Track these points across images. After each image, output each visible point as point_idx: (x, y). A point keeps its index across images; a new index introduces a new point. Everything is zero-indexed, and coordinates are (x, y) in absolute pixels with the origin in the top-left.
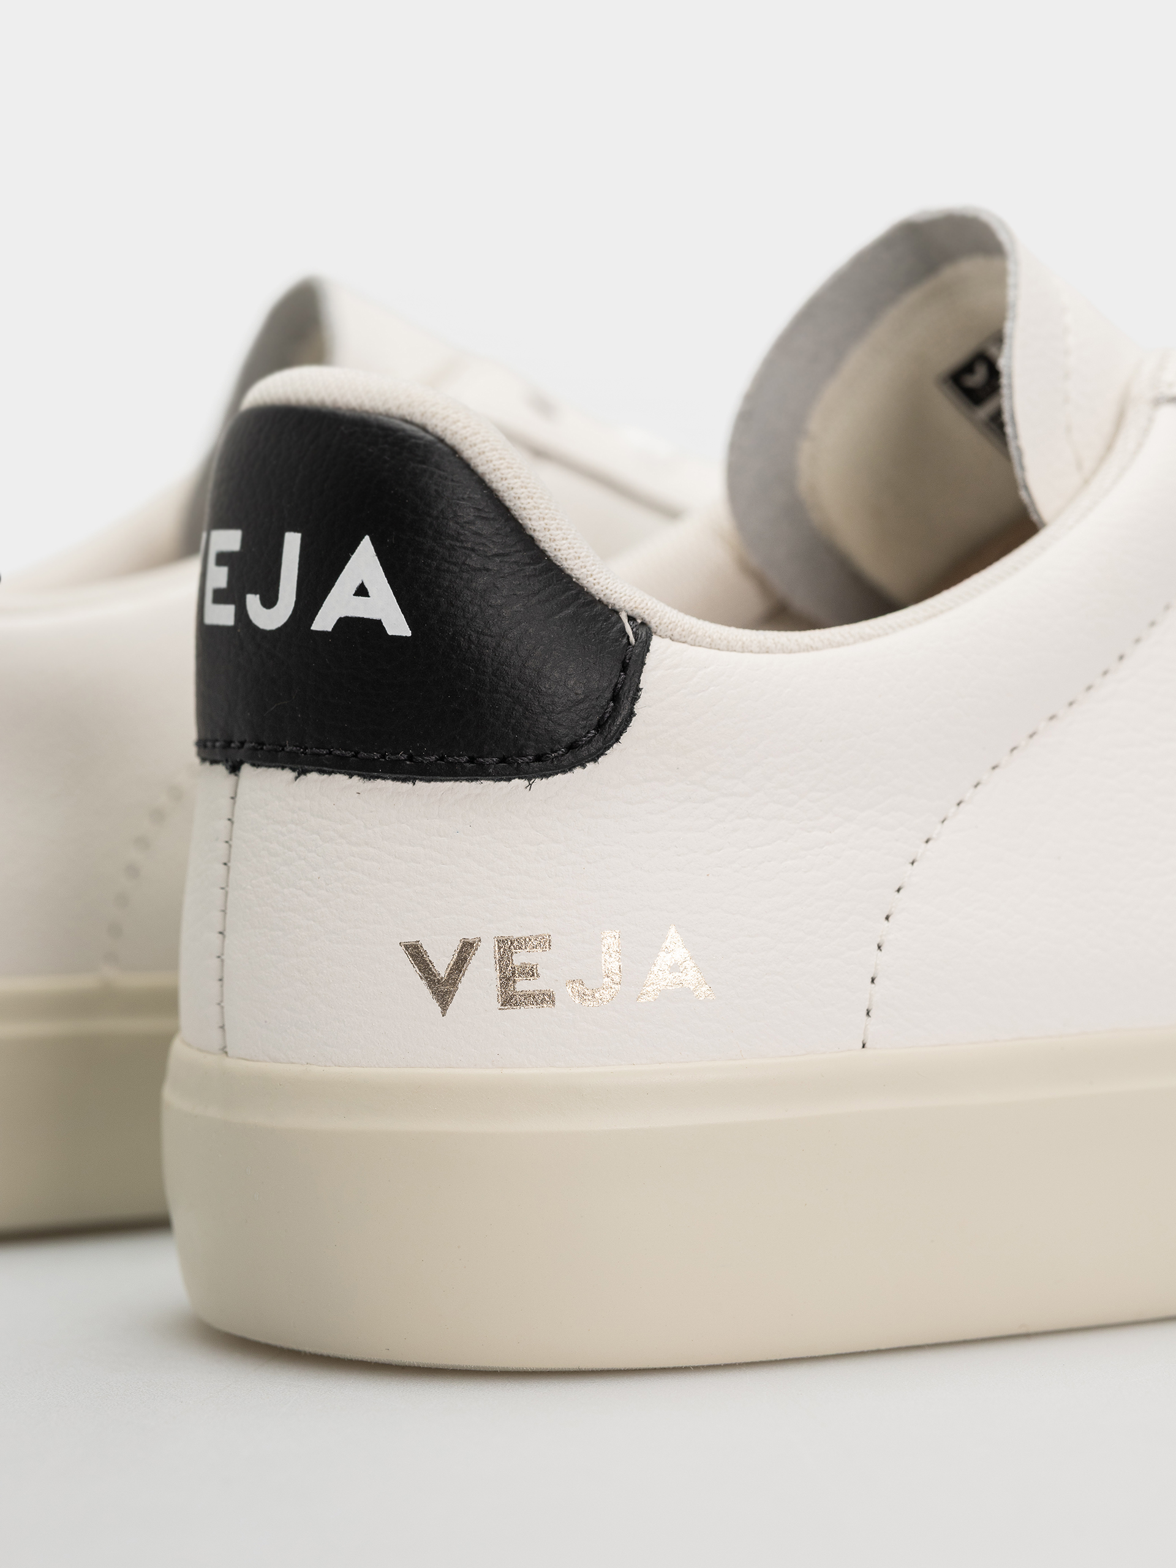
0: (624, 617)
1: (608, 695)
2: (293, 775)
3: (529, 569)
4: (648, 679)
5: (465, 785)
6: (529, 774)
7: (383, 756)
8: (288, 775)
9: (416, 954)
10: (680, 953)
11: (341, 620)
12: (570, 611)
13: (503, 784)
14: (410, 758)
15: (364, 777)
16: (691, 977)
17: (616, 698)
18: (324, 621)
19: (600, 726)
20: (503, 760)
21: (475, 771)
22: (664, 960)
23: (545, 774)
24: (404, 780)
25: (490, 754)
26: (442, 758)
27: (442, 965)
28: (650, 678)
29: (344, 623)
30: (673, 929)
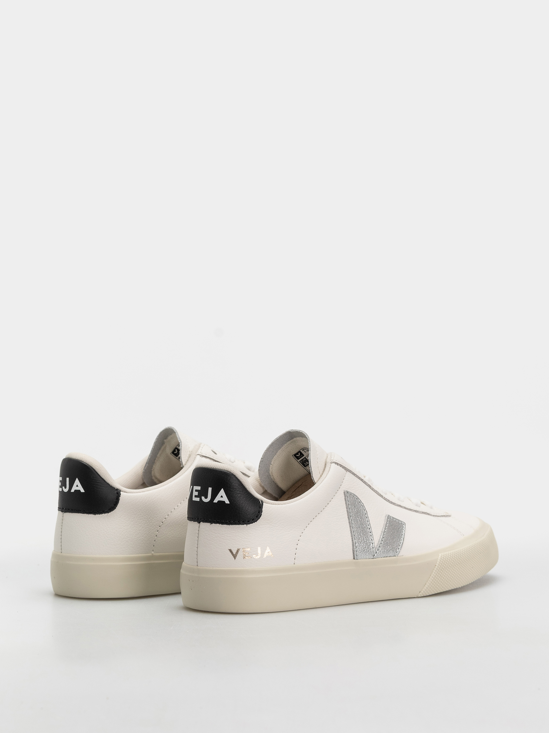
0: (260, 500)
1: (258, 512)
2: (210, 524)
3: (246, 493)
4: (263, 509)
5: (237, 526)
6: (247, 524)
7: (225, 521)
8: (209, 524)
9: (230, 551)
10: (269, 550)
11: (218, 501)
12: (252, 499)
13: (243, 525)
14: (229, 522)
15: (222, 524)
16: (271, 554)
17: (259, 512)
18: (216, 501)
19: (257, 517)
20: (243, 522)
21: (239, 523)
22: (267, 551)
23: (249, 524)
24: (228, 525)
25: (241, 521)
26: (234, 522)
27: (234, 553)
28: (264, 509)
29: (219, 501)
30: (268, 547)
